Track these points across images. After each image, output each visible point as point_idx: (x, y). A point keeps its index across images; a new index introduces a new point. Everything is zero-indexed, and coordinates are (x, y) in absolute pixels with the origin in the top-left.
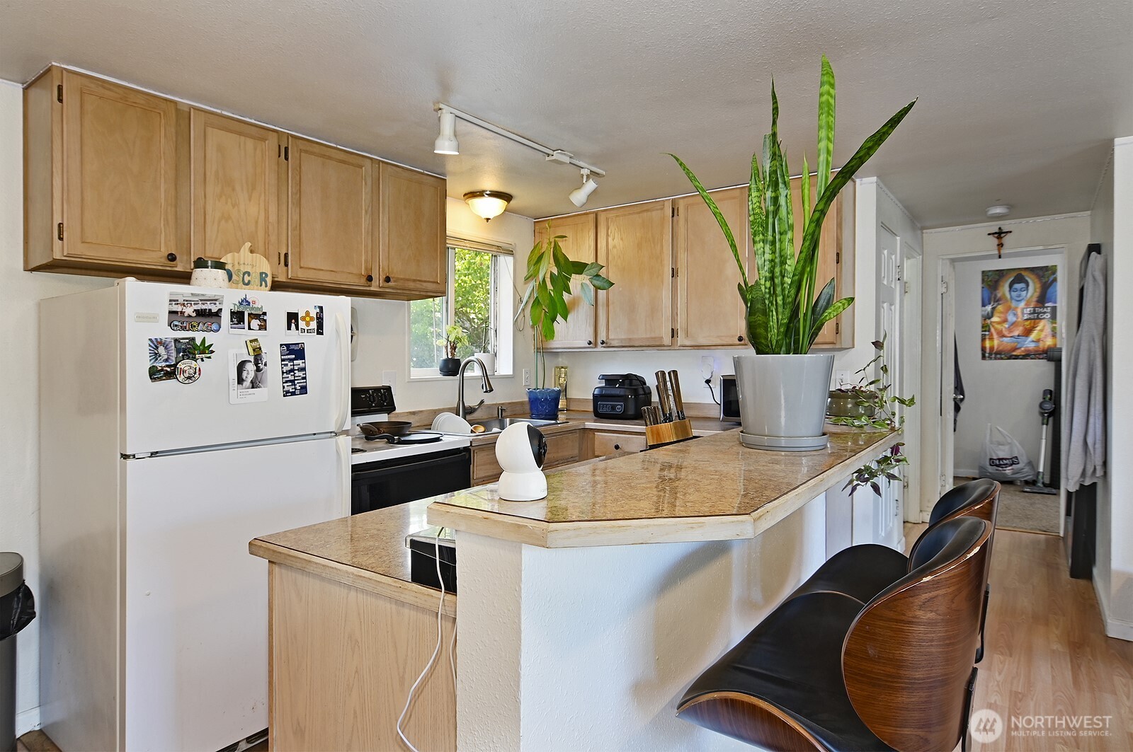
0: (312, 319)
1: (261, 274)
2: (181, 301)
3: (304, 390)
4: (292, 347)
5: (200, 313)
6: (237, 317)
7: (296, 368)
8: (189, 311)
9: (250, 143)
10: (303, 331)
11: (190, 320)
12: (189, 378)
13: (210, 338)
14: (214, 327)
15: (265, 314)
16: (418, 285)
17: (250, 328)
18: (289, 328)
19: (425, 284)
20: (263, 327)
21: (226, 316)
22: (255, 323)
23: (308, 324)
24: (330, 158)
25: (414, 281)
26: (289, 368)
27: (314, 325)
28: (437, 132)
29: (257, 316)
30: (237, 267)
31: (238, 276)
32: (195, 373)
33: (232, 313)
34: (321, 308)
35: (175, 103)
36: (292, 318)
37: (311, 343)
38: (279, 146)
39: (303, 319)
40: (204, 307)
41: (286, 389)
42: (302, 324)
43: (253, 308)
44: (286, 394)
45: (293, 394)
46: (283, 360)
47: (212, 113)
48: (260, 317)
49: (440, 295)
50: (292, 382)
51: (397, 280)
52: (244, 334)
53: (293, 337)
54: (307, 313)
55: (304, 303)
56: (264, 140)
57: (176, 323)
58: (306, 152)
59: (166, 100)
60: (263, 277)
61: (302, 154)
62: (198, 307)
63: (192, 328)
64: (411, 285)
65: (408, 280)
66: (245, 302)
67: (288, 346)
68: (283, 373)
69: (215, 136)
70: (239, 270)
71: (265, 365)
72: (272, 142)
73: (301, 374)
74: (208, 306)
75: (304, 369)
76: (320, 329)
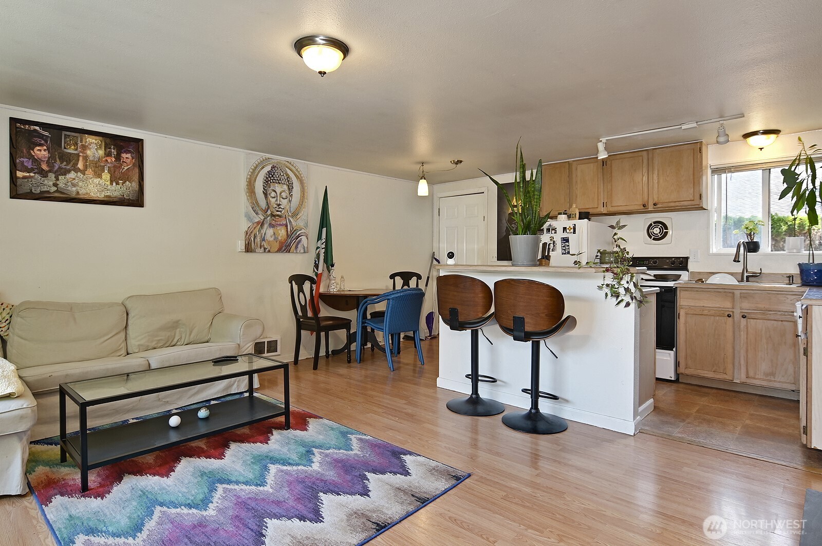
0: (571, 229)
3: (569, 252)
6: (548, 230)
7: (566, 245)
10: (568, 233)
14: (542, 234)
17: (552, 233)
18: (564, 232)
19: (683, 202)
20: (555, 233)
21: (545, 230)
22: (553, 231)
24: (625, 158)
25: (675, 202)
26: (564, 245)
27: (572, 231)
29: (554, 229)
34: (575, 225)
35: (568, 162)
36: (565, 229)
37: (571, 237)
38: (603, 162)
39: (568, 229)
41: (563, 252)
42: (568, 231)
43: (552, 227)
45: (565, 254)
46: (562, 243)
50: (565, 250)
51: (662, 203)
52: (550, 235)
53: (565, 235)
54: (570, 227)
55: (569, 223)
61: (612, 161)
65: (670, 202)
66: (550, 225)
67: (563, 238)
68: (562, 247)
69: (580, 168)
71: (556, 244)
72: (600, 162)
73: (567, 247)
75: (569, 246)
76: (574, 232)
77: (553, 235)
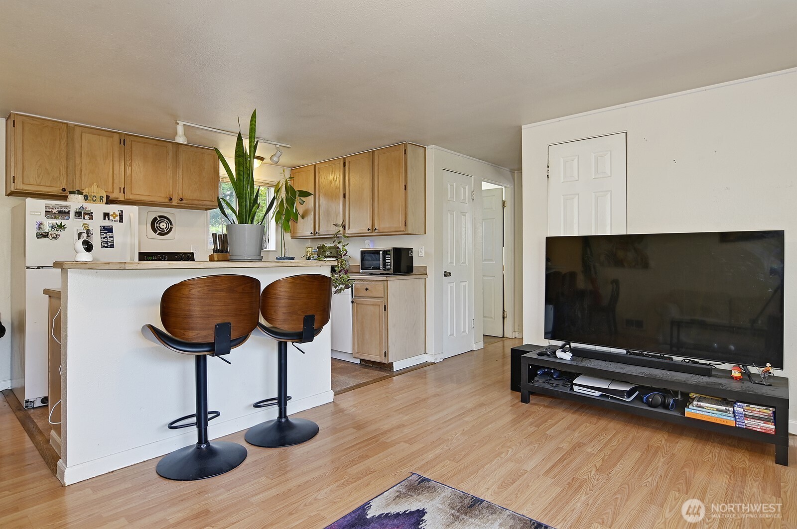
0: (117, 216)
1: (101, 196)
2: (51, 207)
3: (112, 246)
4: (106, 227)
5: (60, 212)
6: (78, 214)
7: (108, 236)
8: (55, 211)
9: (104, 139)
10: (112, 220)
11: (55, 214)
12: (54, 238)
13: (64, 222)
14: (66, 218)
15: (92, 213)
16: (201, 202)
17: (84, 219)
18: (104, 219)
19: (205, 202)
20: (91, 218)
21: (72, 214)
22: (87, 217)
23: (114, 218)
24: (148, 143)
25: (198, 200)
26: (104, 236)
27: (118, 218)
28: (176, 134)
29: (88, 214)
30: (90, 194)
31: (91, 197)
32: (57, 236)
33: (76, 212)
34: (122, 211)
35: (66, 124)
36: (106, 215)
37: (116, 226)
38: (120, 139)
39: (112, 215)
40: (62, 210)
41: (103, 245)
42: (111, 218)
43: (86, 210)
44: (103, 247)
45: (107, 247)
46: (101, 233)
47: (85, 127)
48: (90, 215)
49: (215, 207)
50: (106, 242)
51: (187, 200)
52: (81, 221)
53: (107, 223)
54: (114, 213)
55: (113, 209)
56: (112, 137)
57: (48, 216)
58: (135, 141)
59: (62, 123)
60: (101, 198)
61: (133, 143)
62: (59, 210)
63: (56, 218)
64: (196, 202)
65: (194, 200)
66: (82, 208)
67: (104, 227)
68: (101, 238)
69: (86, 137)
70: (91, 195)
71: (92, 234)
72: (117, 137)
73: (111, 239)
74: (63, 209)
75: (113, 237)
76: (121, 220)
77: (87, 221)
